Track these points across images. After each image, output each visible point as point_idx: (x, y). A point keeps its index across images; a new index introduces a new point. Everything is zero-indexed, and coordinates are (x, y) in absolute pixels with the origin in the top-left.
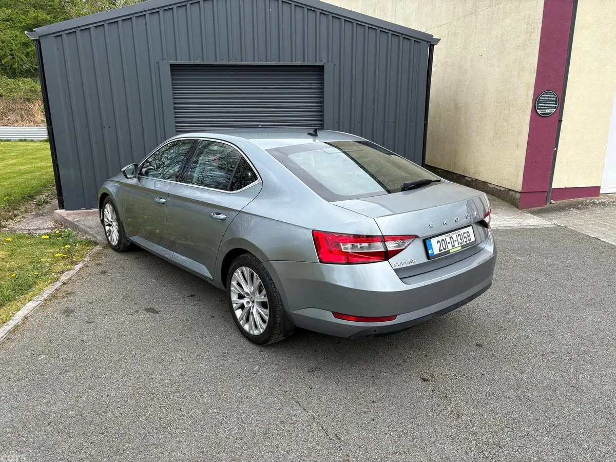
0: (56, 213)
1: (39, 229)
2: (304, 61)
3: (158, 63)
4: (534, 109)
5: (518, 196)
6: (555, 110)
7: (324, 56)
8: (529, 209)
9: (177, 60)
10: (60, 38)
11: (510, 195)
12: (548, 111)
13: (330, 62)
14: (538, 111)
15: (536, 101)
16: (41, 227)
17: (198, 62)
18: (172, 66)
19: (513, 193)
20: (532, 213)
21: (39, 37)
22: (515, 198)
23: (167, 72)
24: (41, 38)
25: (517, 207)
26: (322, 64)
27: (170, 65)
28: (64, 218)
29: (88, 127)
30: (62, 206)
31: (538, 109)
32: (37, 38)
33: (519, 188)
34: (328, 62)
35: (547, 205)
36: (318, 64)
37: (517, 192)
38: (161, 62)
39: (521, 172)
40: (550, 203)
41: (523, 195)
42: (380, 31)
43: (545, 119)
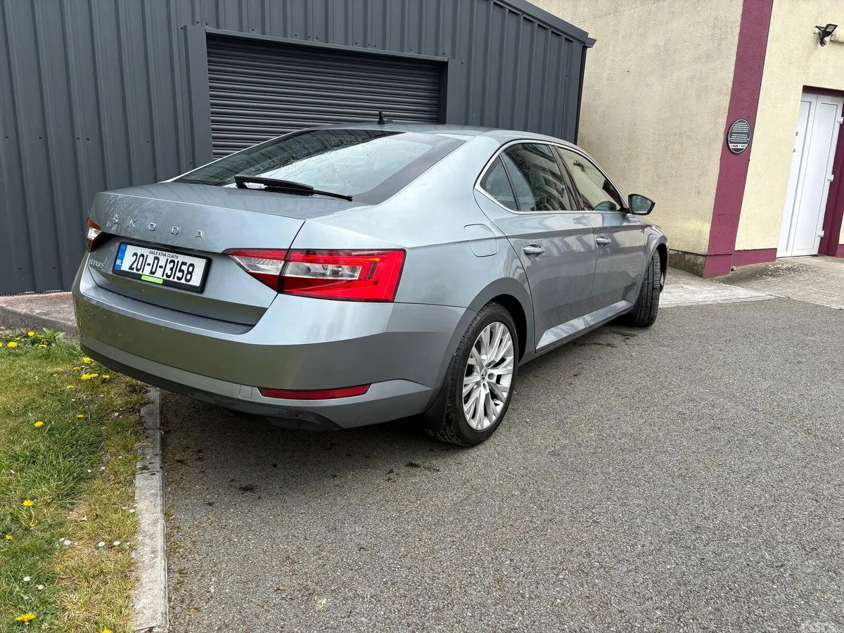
2: (420, 52)
3: (185, 28)
4: (727, 142)
5: (701, 260)
6: (746, 145)
7: (448, 48)
8: (718, 277)
9: (218, 27)
11: (687, 259)
12: (740, 146)
13: (457, 57)
14: (730, 145)
15: (728, 133)
17: (255, 35)
18: (210, 37)
19: (692, 257)
20: (724, 282)
22: (696, 264)
23: (199, 48)
25: (701, 276)
26: (445, 59)
27: (207, 34)
29: (45, 137)
31: (732, 143)
33: (703, 248)
34: (453, 57)
35: (731, 272)
36: (440, 58)
37: (700, 255)
38: (190, 28)
39: (706, 228)
40: (732, 270)
41: (708, 259)
42: (525, 18)
43: (735, 156)
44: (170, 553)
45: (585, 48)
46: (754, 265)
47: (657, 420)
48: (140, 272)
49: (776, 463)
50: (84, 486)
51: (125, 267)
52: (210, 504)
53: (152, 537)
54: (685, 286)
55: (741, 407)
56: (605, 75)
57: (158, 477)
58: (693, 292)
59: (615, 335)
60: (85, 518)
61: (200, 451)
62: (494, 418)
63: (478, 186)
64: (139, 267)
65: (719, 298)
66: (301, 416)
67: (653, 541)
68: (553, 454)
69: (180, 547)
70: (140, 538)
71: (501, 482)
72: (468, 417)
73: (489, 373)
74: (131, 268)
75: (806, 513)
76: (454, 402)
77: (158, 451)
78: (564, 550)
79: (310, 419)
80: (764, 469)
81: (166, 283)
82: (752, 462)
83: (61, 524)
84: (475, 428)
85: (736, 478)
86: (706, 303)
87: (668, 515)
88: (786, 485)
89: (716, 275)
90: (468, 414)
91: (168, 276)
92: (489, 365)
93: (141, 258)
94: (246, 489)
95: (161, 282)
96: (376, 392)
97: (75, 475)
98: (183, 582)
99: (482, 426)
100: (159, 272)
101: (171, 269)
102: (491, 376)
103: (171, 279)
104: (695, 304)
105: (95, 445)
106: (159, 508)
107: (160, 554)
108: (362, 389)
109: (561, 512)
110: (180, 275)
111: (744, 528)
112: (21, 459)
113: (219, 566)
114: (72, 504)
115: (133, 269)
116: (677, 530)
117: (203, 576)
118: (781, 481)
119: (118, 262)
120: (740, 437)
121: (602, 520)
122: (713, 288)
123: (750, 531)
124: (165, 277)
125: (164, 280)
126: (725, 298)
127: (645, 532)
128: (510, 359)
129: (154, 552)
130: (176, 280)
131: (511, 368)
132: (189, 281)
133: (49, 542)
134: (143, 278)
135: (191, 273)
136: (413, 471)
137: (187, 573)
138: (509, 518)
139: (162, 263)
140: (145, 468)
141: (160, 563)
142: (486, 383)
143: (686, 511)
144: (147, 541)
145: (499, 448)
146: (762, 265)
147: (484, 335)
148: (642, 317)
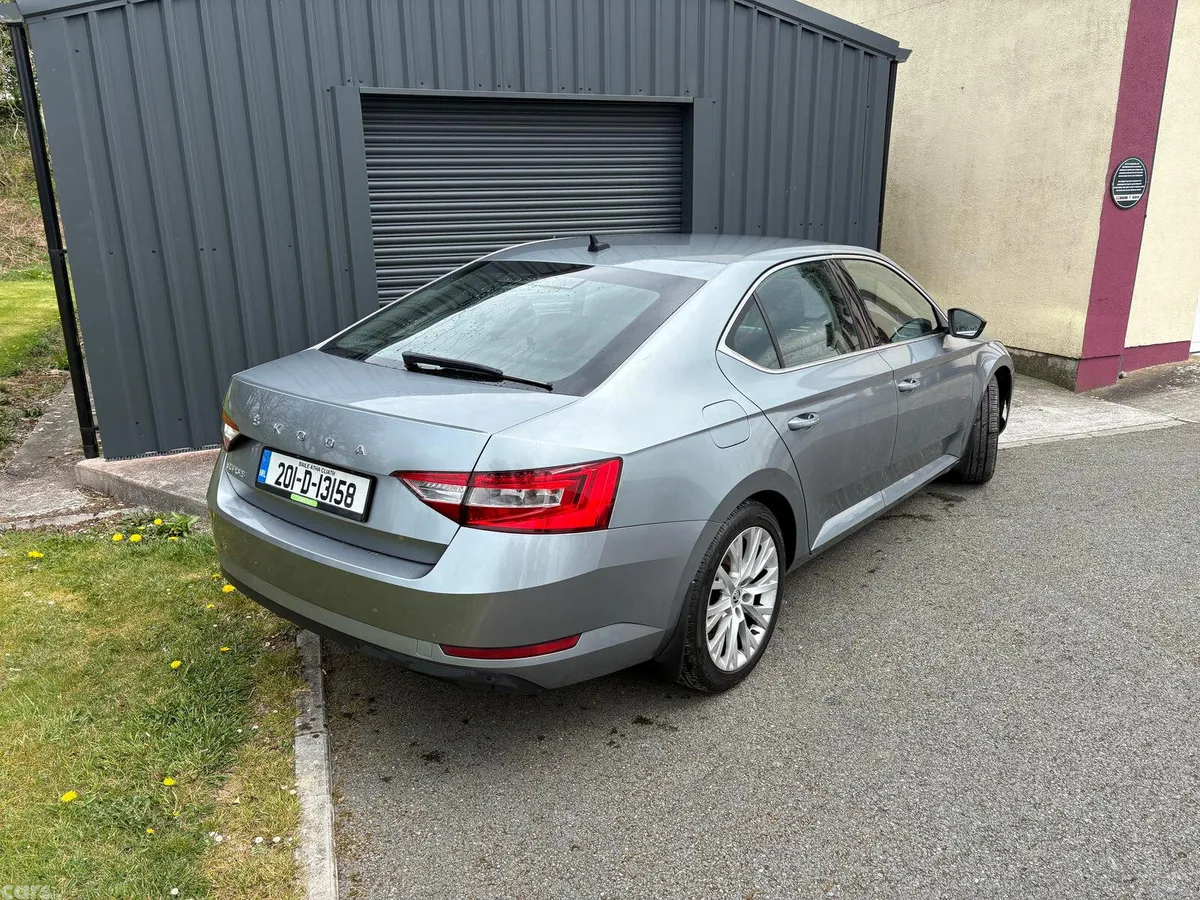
0: (84, 468)
1: (56, 514)
2: (652, 93)
3: (332, 90)
4: (1110, 193)
5: (1071, 366)
6: (1140, 195)
7: (692, 82)
8: (1098, 390)
9: (376, 85)
10: (81, 23)
11: (1050, 364)
12: (1130, 198)
13: (706, 95)
14: (1115, 196)
15: (1113, 178)
16: (62, 507)
17: (426, 90)
18: (365, 98)
19: (1057, 360)
20: (1107, 398)
21: (26, 17)
22: (1064, 372)
23: (352, 111)
24: (29, 21)
25: (1072, 389)
26: (689, 99)
27: (363, 96)
28: (119, 480)
29: (160, 252)
30: (91, 450)
31: (1117, 193)
32: (20, 20)
33: (1075, 347)
34: (701, 94)
35: (1118, 380)
36: (682, 99)
37: (1070, 359)
38: (338, 88)
39: (1080, 320)
40: (1121, 377)
41: (1082, 363)
42: (803, 29)
43: (1124, 213)
44: (340, 850)
45: (894, 64)
46: (1154, 368)
47: (981, 645)
48: (289, 489)
49: (1145, 715)
50: (234, 753)
51: (270, 480)
52: (387, 780)
53: (318, 830)
54: (1045, 409)
55: (1106, 622)
56: (928, 93)
57: (322, 740)
58: (1058, 419)
59: (934, 500)
60: (237, 801)
61: (372, 700)
62: (752, 651)
63: (723, 346)
64: (287, 483)
65: (1095, 428)
66: (493, 679)
67: (959, 841)
68: (832, 702)
69: (352, 843)
70: (305, 831)
71: (759, 747)
72: (714, 657)
73: (743, 594)
74: (277, 483)
75: (1178, 797)
76: (694, 641)
77: (321, 702)
78: (837, 853)
79: (506, 682)
80: (1127, 725)
81: (321, 506)
82: (1112, 714)
83: (210, 809)
84: (725, 669)
85: (1085, 740)
86: (1075, 437)
87: (983, 800)
88: (1155, 751)
89: (1094, 387)
90: (715, 652)
91: (324, 498)
92: (742, 583)
93: (290, 471)
94: (430, 757)
95: (315, 504)
96: (587, 644)
97: (223, 737)
98: (357, 892)
99: (735, 664)
100: (312, 491)
101: (327, 489)
102: (746, 596)
103: (327, 501)
104: (1058, 439)
105: (244, 692)
106: (326, 787)
107: (329, 854)
108: (569, 642)
109: (837, 794)
110: (338, 497)
111: (1087, 820)
112: (157, 717)
113: (399, 871)
114: (222, 780)
115: (279, 484)
116: (994, 824)
117: (381, 884)
118: (1149, 745)
119: (262, 473)
120: (1099, 672)
121: (890, 806)
122: (1088, 409)
123: (1095, 825)
124: (319, 499)
125: (319, 503)
126: (1106, 427)
127: (950, 828)
128: (773, 570)
129: (321, 851)
130: (333, 503)
131: (775, 582)
132: (349, 505)
133: (198, 837)
134: (293, 497)
135: (351, 496)
136: (643, 730)
137: (360, 881)
138: (767, 802)
139: (315, 479)
140: (305, 727)
141: (330, 867)
142: (739, 607)
143: (1010, 794)
144: (313, 835)
145: (759, 694)
146: (1167, 367)
147: (735, 547)
148: (973, 472)
